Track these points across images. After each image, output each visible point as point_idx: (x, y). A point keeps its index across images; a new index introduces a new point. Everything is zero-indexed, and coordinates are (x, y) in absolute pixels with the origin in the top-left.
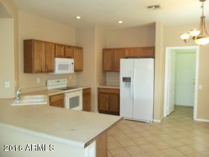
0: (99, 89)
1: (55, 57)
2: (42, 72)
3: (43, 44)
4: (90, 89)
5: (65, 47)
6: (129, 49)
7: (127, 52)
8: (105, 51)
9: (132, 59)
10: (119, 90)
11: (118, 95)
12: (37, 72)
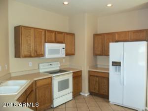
0: (89, 71)
1: (46, 42)
2: (30, 56)
3: (32, 30)
4: (81, 71)
5: (56, 33)
6: (119, 33)
7: (117, 36)
8: (96, 36)
9: (122, 43)
10: (108, 73)
11: (108, 79)
12: (26, 57)
